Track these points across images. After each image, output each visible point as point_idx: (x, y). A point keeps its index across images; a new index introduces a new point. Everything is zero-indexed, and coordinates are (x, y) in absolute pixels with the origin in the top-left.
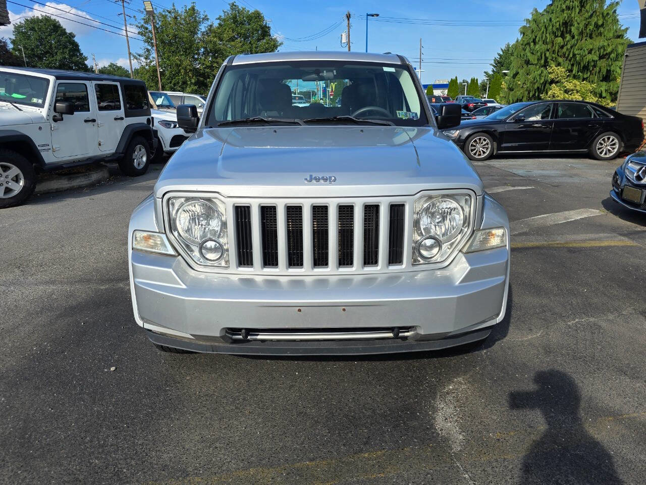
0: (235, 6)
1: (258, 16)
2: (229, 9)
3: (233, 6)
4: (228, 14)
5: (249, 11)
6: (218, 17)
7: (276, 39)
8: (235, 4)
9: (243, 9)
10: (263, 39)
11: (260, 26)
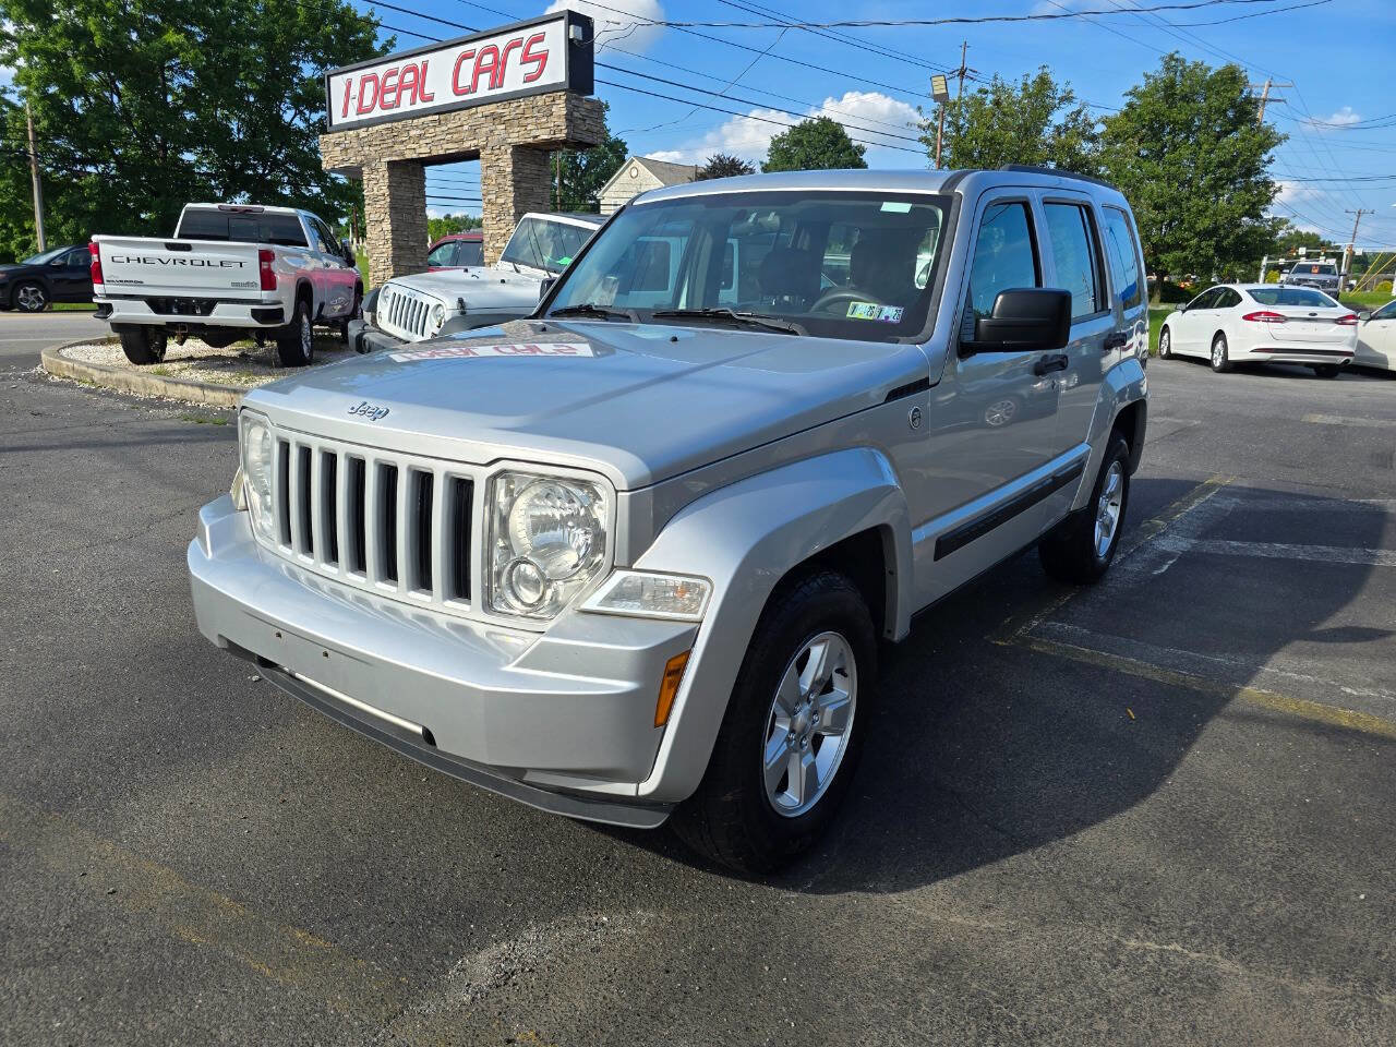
0: (1177, 60)
1: (1232, 77)
2: (1160, 69)
3: (1172, 62)
4: (1156, 80)
5: (1209, 69)
6: (1130, 89)
7: (1270, 127)
8: (1176, 56)
9: (1196, 65)
10: (1235, 129)
11: (1233, 100)
